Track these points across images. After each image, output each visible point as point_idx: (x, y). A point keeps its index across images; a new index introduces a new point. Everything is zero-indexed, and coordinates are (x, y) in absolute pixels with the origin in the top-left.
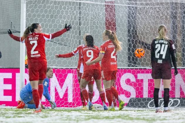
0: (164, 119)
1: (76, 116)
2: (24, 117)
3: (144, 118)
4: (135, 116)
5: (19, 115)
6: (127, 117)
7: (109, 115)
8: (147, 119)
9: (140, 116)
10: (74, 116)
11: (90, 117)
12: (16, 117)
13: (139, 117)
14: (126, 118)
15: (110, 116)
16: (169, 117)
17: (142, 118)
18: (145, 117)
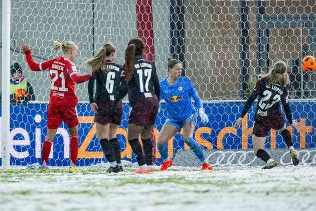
0: (243, 183)
1: (100, 180)
2: (18, 182)
3: (209, 181)
4: (193, 178)
5: (10, 179)
6: (183, 181)
7: (151, 177)
8: (215, 182)
9: (202, 178)
10: (98, 180)
11: (124, 181)
12: (6, 182)
13: (200, 180)
14: (181, 181)
15: (155, 179)
16: (249, 179)
17: (207, 182)
18: (211, 179)
